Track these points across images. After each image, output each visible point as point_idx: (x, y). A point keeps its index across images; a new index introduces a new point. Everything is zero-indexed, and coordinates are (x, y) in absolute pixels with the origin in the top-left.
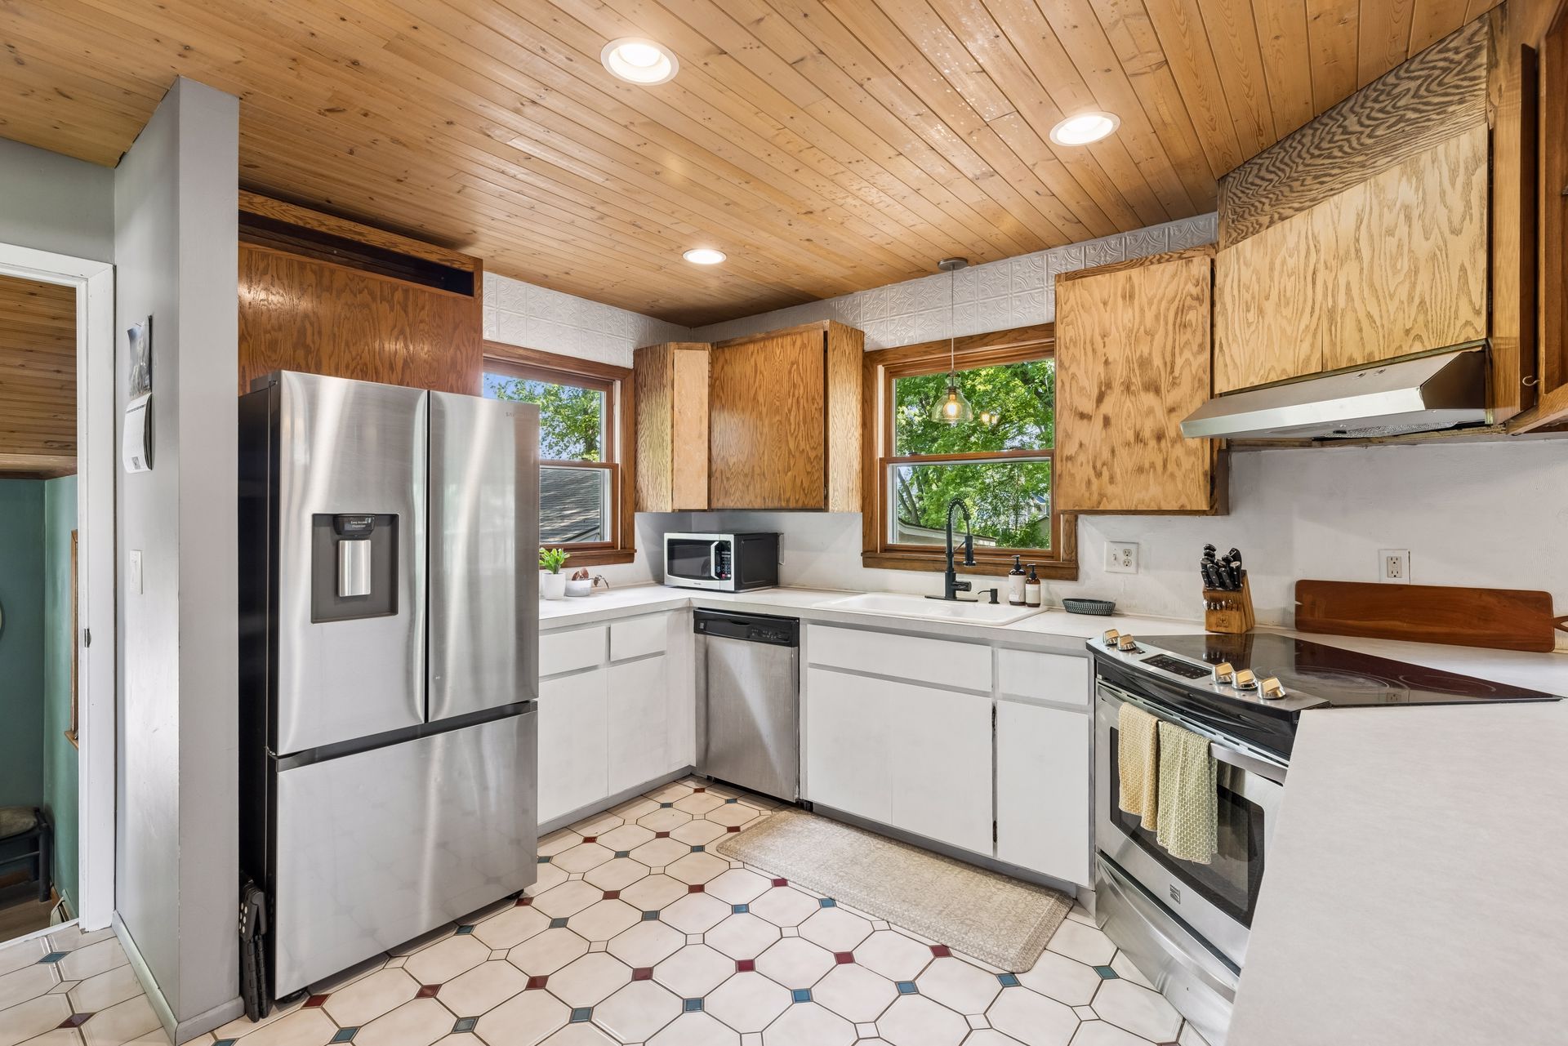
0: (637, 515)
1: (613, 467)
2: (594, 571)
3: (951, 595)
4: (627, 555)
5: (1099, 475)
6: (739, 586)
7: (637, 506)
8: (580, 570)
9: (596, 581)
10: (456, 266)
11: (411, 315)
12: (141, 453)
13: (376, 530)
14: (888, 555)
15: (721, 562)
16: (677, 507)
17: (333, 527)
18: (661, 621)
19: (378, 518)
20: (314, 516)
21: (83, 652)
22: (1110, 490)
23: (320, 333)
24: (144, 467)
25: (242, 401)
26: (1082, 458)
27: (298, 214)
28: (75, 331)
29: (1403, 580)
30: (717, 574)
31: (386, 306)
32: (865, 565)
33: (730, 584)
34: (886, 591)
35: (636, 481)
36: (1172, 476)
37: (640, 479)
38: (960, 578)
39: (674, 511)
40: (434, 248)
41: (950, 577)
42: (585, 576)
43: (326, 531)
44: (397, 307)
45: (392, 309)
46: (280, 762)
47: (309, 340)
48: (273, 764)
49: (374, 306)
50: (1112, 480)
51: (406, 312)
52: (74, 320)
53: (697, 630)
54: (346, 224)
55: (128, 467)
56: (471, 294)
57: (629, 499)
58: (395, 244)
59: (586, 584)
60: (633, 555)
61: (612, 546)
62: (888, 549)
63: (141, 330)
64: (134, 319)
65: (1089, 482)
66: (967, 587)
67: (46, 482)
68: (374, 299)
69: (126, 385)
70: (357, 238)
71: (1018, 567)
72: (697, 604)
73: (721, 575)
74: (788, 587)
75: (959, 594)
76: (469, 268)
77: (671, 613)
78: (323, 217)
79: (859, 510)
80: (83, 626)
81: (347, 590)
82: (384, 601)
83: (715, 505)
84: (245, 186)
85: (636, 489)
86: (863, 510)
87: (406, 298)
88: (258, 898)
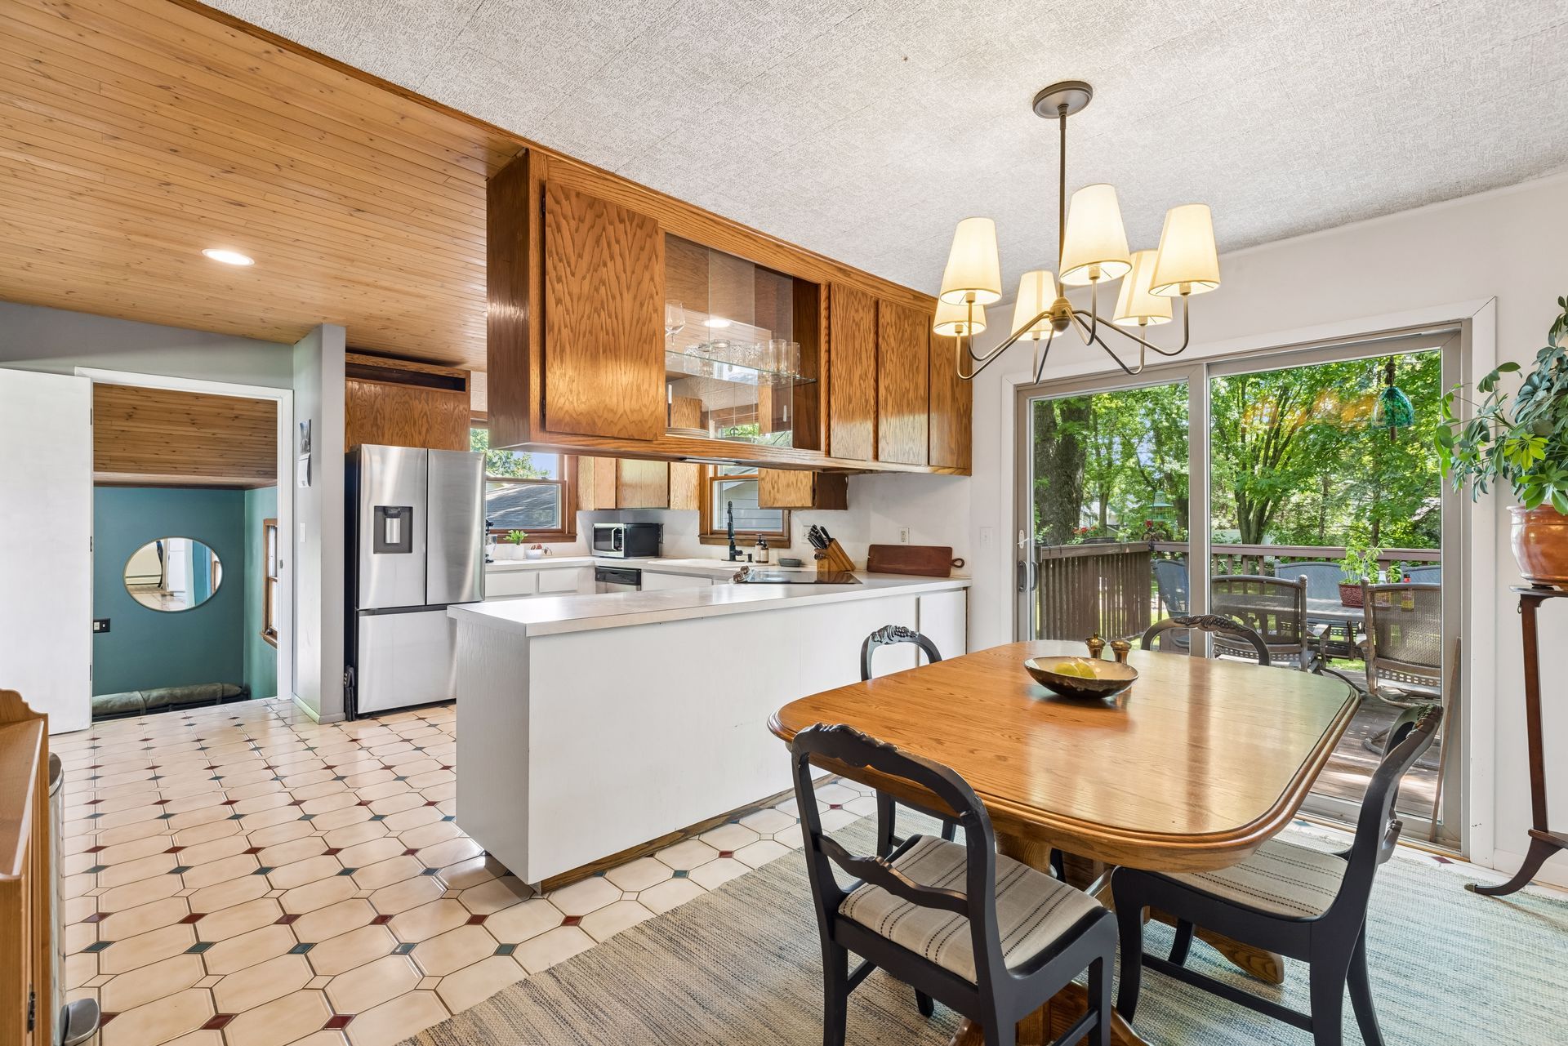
0: (578, 513)
1: (563, 483)
2: (544, 545)
3: (733, 558)
4: (572, 537)
5: (773, 488)
6: (627, 555)
7: (578, 507)
8: (537, 544)
9: (546, 551)
10: (455, 376)
11: (430, 404)
12: (306, 480)
13: (403, 514)
14: (714, 536)
15: (617, 539)
16: (597, 507)
17: (384, 512)
18: (575, 571)
19: (403, 508)
20: (375, 507)
21: (279, 570)
22: (778, 496)
23: (384, 418)
24: (307, 485)
25: (346, 455)
26: (767, 479)
27: (374, 360)
28: (276, 418)
29: (906, 544)
30: (615, 547)
31: (417, 402)
32: (701, 543)
33: (621, 554)
34: (711, 558)
35: (577, 491)
36: (799, 489)
37: (579, 490)
38: (738, 548)
39: (595, 510)
40: (444, 368)
41: (732, 547)
42: (539, 547)
43: (380, 514)
44: (423, 401)
45: (420, 403)
46: (361, 612)
47: (379, 422)
48: (357, 613)
49: (411, 402)
50: (778, 492)
51: (428, 404)
52: (276, 413)
53: (597, 579)
54: (398, 362)
55: (300, 485)
56: (464, 390)
57: (572, 502)
58: (422, 369)
59: (539, 552)
60: (575, 537)
61: (562, 531)
62: (713, 533)
63: (306, 424)
64: (303, 418)
65: (770, 492)
66: (740, 553)
67: (246, 492)
68: (411, 399)
69: (299, 448)
70: (403, 368)
71: (760, 541)
72: (597, 564)
73: (617, 548)
74: (666, 557)
75: (737, 558)
76: (462, 376)
77: (581, 569)
78: (386, 360)
79: (697, 509)
80: (279, 559)
81: (388, 541)
82: (406, 546)
83: (619, 507)
84: (349, 350)
85: (577, 497)
86: (700, 509)
87: (428, 397)
88: (351, 670)
